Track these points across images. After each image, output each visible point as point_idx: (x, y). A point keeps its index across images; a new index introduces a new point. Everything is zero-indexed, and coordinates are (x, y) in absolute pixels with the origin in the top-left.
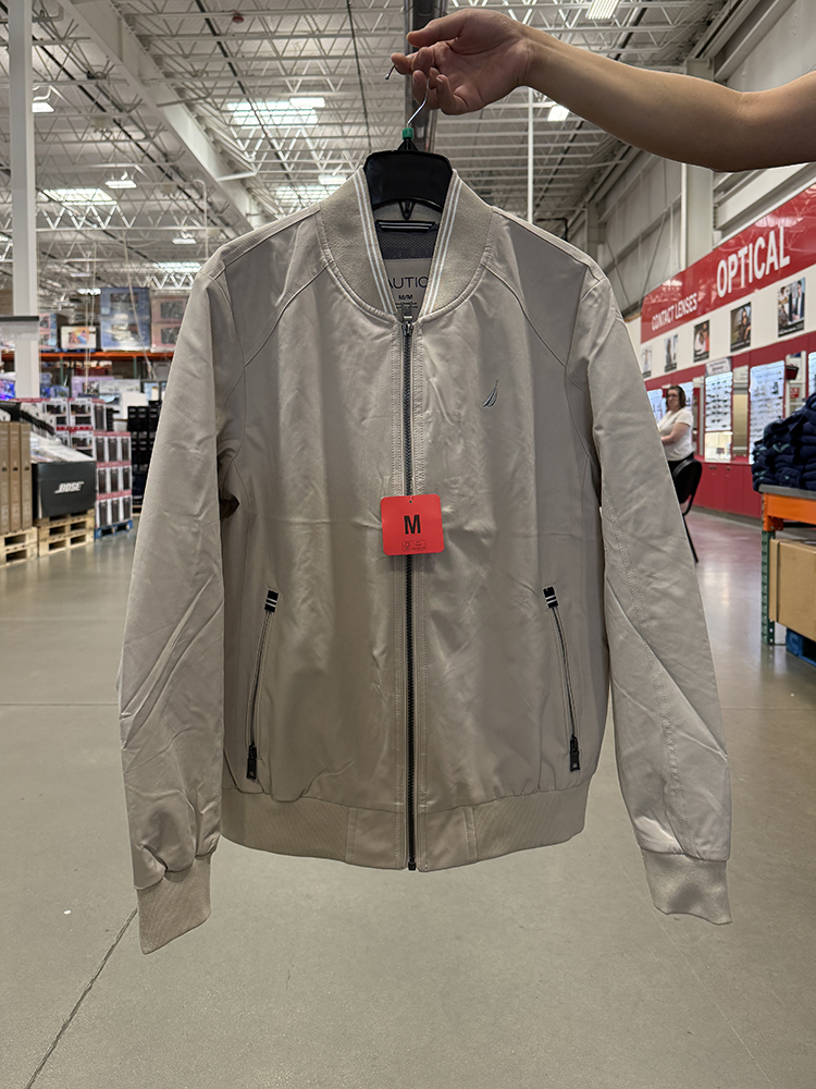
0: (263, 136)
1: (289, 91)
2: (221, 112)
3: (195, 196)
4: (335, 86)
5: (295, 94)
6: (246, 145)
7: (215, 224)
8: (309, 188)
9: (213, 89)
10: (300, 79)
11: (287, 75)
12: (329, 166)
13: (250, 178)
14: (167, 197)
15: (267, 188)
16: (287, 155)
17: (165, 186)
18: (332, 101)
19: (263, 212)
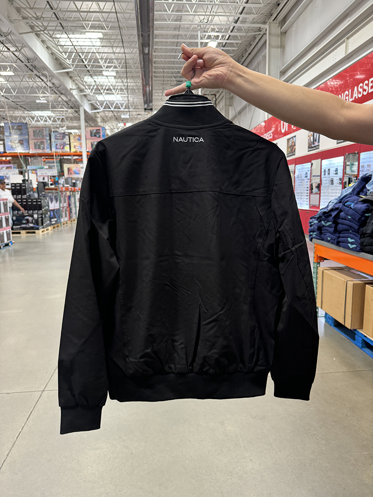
0: (75, 51)
1: (85, 29)
2: (53, 38)
3: (45, 80)
4: (108, 27)
5: (88, 30)
6: (67, 55)
7: (56, 94)
8: (99, 77)
9: (47, 26)
10: (90, 23)
11: (83, 20)
12: (107, 67)
13: (71, 71)
14: (30, 80)
15: (79, 77)
16: (87, 61)
17: (29, 74)
18: (107, 35)
19: (78, 88)
